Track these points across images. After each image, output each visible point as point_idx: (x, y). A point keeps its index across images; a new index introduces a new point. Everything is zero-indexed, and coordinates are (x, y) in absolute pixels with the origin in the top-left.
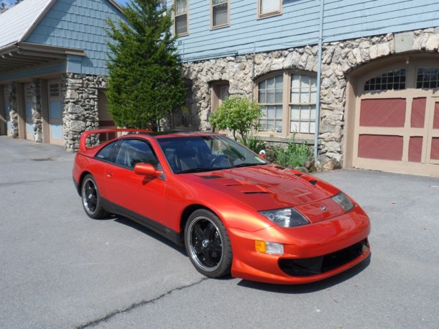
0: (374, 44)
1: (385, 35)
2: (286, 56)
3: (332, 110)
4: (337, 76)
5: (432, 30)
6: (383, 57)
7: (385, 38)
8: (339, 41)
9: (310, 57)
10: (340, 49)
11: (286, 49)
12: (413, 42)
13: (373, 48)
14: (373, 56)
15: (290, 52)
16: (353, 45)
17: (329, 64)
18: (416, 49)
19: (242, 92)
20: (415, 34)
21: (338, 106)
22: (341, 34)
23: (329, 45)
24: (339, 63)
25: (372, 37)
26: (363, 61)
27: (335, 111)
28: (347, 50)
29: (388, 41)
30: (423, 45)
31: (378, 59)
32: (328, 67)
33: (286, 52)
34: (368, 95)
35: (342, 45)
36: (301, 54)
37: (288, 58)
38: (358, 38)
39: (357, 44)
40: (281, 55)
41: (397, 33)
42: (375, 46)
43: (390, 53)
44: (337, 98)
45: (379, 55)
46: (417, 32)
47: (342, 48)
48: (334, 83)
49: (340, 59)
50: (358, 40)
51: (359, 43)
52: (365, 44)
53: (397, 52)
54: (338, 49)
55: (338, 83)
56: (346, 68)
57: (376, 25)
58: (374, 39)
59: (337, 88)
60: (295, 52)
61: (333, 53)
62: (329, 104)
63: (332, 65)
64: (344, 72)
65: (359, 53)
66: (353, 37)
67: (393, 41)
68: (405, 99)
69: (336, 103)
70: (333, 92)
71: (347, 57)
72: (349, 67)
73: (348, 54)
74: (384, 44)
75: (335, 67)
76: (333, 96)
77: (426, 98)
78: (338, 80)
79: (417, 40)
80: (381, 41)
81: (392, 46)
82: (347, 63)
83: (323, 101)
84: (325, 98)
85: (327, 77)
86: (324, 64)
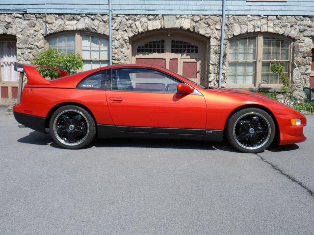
0: (150, 20)
1: (157, 15)
2: (78, 20)
4: (124, 40)
5: (186, 16)
6: (157, 30)
7: (157, 17)
8: (125, 14)
9: (101, 23)
11: (79, 14)
12: (175, 23)
13: (149, 23)
14: (150, 28)
15: (82, 17)
16: (135, 19)
17: (117, 30)
18: (177, 27)
19: (33, 46)
20: (176, 17)
22: (126, 10)
23: (117, 16)
24: (126, 31)
25: (149, 15)
26: (143, 31)
28: (131, 22)
29: (160, 19)
30: (182, 25)
31: (153, 30)
32: (117, 32)
33: (79, 17)
34: (141, 56)
35: (127, 17)
36: (93, 20)
37: (80, 21)
38: (139, 15)
40: (74, 18)
41: (165, 15)
42: (151, 21)
43: (161, 28)
44: (126, 56)
45: (155, 28)
46: (178, 17)
47: (127, 20)
48: (122, 45)
49: (126, 28)
50: (139, 16)
51: (140, 18)
52: (144, 19)
53: (166, 27)
54: (124, 20)
55: (125, 45)
56: (131, 35)
57: (151, 7)
58: (151, 17)
59: (125, 48)
60: (86, 17)
61: (120, 23)
62: (119, 60)
63: (120, 31)
64: (129, 37)
65: (140, 25)
66: (136, 13)
67: (162, 20)
68: (165, 59)
69: (125, 60)
70: (121, 52)
71: (131, 27)
72: (133, 35)
73: (132, 25)
74: (157, 21)
75: (123, 33)
76: (122, 54)
77: (177, 59)
78: (126, 42)
79: (178, 21)
80: (155, 19)
81: (162, 23)
82: (132, 31)
83: (114, 58)
84: (116, 56)
85: (116, 40)
86: (114, 30)
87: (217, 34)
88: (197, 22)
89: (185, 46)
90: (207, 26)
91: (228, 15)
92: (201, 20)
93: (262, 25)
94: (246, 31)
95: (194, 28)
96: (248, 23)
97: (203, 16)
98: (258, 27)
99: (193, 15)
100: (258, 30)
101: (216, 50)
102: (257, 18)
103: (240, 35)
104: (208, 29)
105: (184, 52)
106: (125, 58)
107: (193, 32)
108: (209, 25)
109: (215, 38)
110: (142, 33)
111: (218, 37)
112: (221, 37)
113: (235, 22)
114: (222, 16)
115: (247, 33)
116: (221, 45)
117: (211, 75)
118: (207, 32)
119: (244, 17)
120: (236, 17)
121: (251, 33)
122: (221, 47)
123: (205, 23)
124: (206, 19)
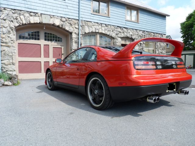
0: (31, 16)
1: (37, 13)
3: (9, 47)
4: (11, 28)
5: (57, 17)
6: (37, 23)
7: (37, 15)
8: (11, 9)
10: (12, 13)
12: (50, 20)
14: (32, 22)
16: (20, 13)
18: (51, 23)
20: (51, 17)
21: (13, 45)
22: (12, 5)
23: (4, 9)
24: (12, 21)
25: (31, 12)
26: (26, 23)
27: (11, 48)
28: (16, 15)
29: (39, 16)
30: (54, 23)
31: (34, 23)
32: (4, 21)
35: (13, 12)
38: (23, 11)
39: (23, 14)
41: (43, 14)
42: (32, 17)
43: (40, 23)
44: (12, 40)
46: (52, 17)
48: (9, 32)
49: (12, 19)
52: (27, 15)
53: (43, 22)
54: (11, 13)
55: (11, 32)
56: (17, 25)
57: (32, 7)
58: (32, 14)
59: (11, 34)
61: (8, 15)
62: (7, 43)
63: (7, 21)
64: (15, 27)
65: (24, 18)
66: (21, 9)
67: (41, 17)
68: (40, 45)
69: (12, 43)
70: (8, 37)
71: (17, 19)
72: (19, 25)
73: (18, 18)
74: (37, 17)
75: (9, 23)
76: (9, 39)
77: (49, 45)
78: (12, 30)
79: (52, 20)
80: (35, 16)
81: (41, 19)
82: (17, 22)
83: (2, 41)
84: (4, 40)
85: (4, 27)
86: (1, 19)
87: (76, 31)
88: (64, 22)
89: (54, 37)
90: (70, 25)
91: (82, 20)
92: (66, 21)
93: (99, 29)
94: (91, 31)
95: (62, 25)
96: (93, 27)
97: (68, 19)
98: (97, 30)
99: (61, 17)
100: (97, 31)
101: (76, 41)
102: (97, 24)
103: (88, 33)
104: (71, 27)
105: (53, 41)
106: (12, 42)
107: (62, 28)
108: (71, 25)
109: (75, 33)
110: (25, 24)
111: (77, 33)
112: (79, 33)
113: (86, 25)
114: (79, 20)
115: (92, 32)
116: (78, 38)
117: (74, 56)
118: (70, 29)
119: (90, 23)
120: (86, 22)
121: (94, 32)
122: (78, 39)
123: (69, 23)
124: (69, 21)
